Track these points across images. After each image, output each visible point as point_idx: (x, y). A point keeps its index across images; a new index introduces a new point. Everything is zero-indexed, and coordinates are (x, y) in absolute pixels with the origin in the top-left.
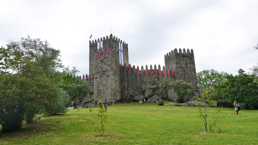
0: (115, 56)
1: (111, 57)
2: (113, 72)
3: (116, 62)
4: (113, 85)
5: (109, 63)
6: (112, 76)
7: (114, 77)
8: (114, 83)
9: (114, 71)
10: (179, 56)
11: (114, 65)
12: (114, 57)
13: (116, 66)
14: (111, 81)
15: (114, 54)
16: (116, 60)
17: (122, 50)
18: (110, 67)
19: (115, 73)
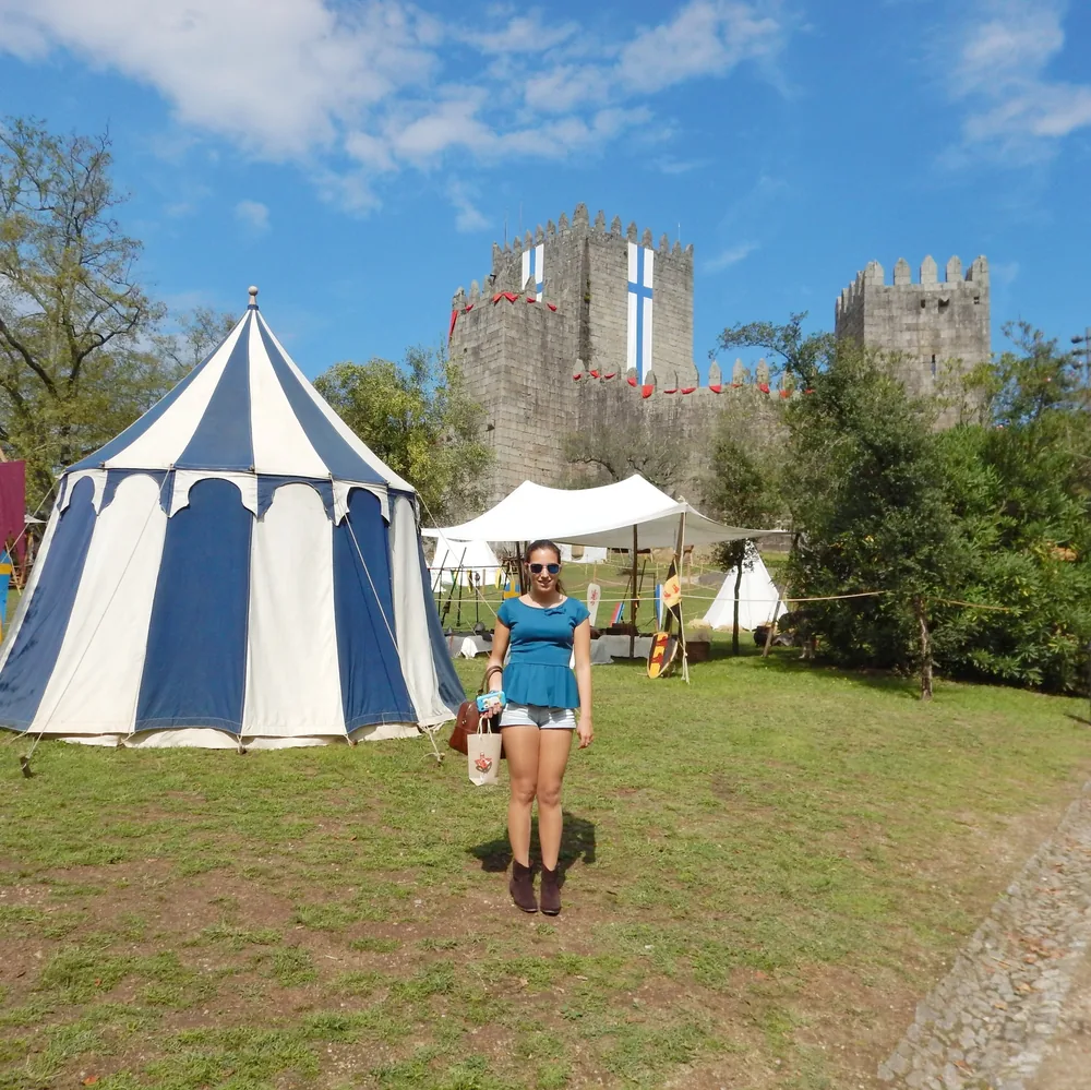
0: (545, 327)
1: (513, 333)
2: (523, 406)
3: (545, 357)
4: (519, 468)
5: (502, 361)
6: (514, 426)
7: (530, 430)
8: (527, 461)
9: (529, 404)
10: (889, 302)
11: (530, 369)
12: (531, 333)
13: (543, 375)
14: (507, 450)
15: (531, 317)
16: (549, 345)
17: (648, 282)
18: (502, 385)
19: (536, 412)
